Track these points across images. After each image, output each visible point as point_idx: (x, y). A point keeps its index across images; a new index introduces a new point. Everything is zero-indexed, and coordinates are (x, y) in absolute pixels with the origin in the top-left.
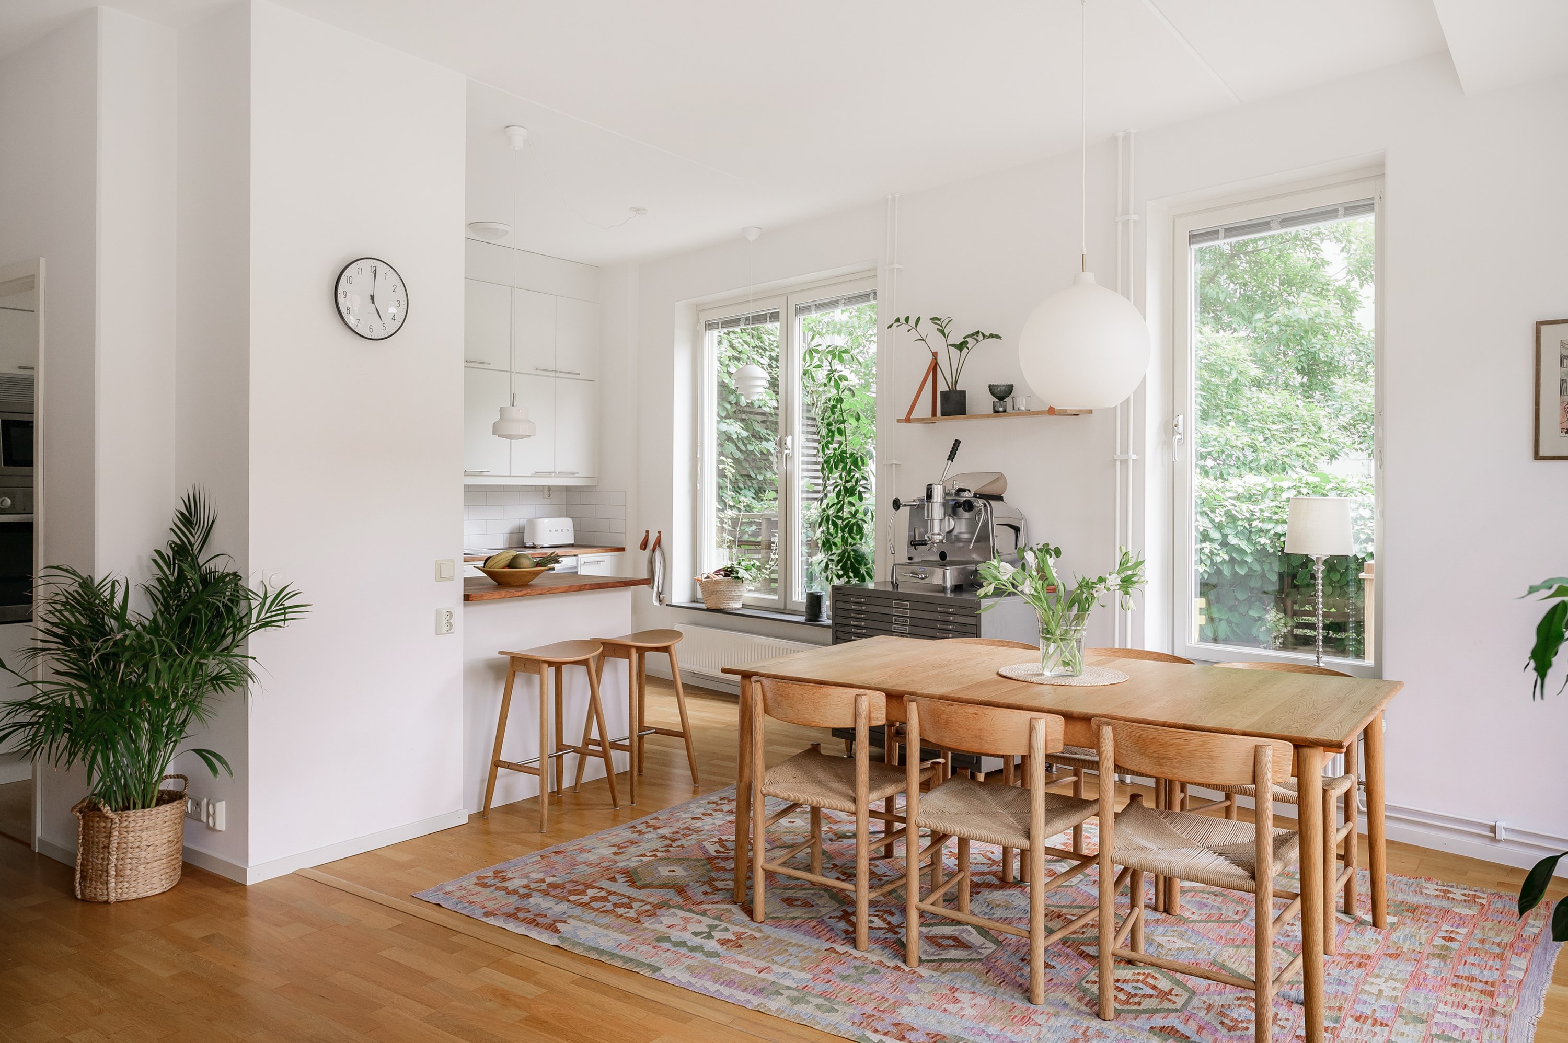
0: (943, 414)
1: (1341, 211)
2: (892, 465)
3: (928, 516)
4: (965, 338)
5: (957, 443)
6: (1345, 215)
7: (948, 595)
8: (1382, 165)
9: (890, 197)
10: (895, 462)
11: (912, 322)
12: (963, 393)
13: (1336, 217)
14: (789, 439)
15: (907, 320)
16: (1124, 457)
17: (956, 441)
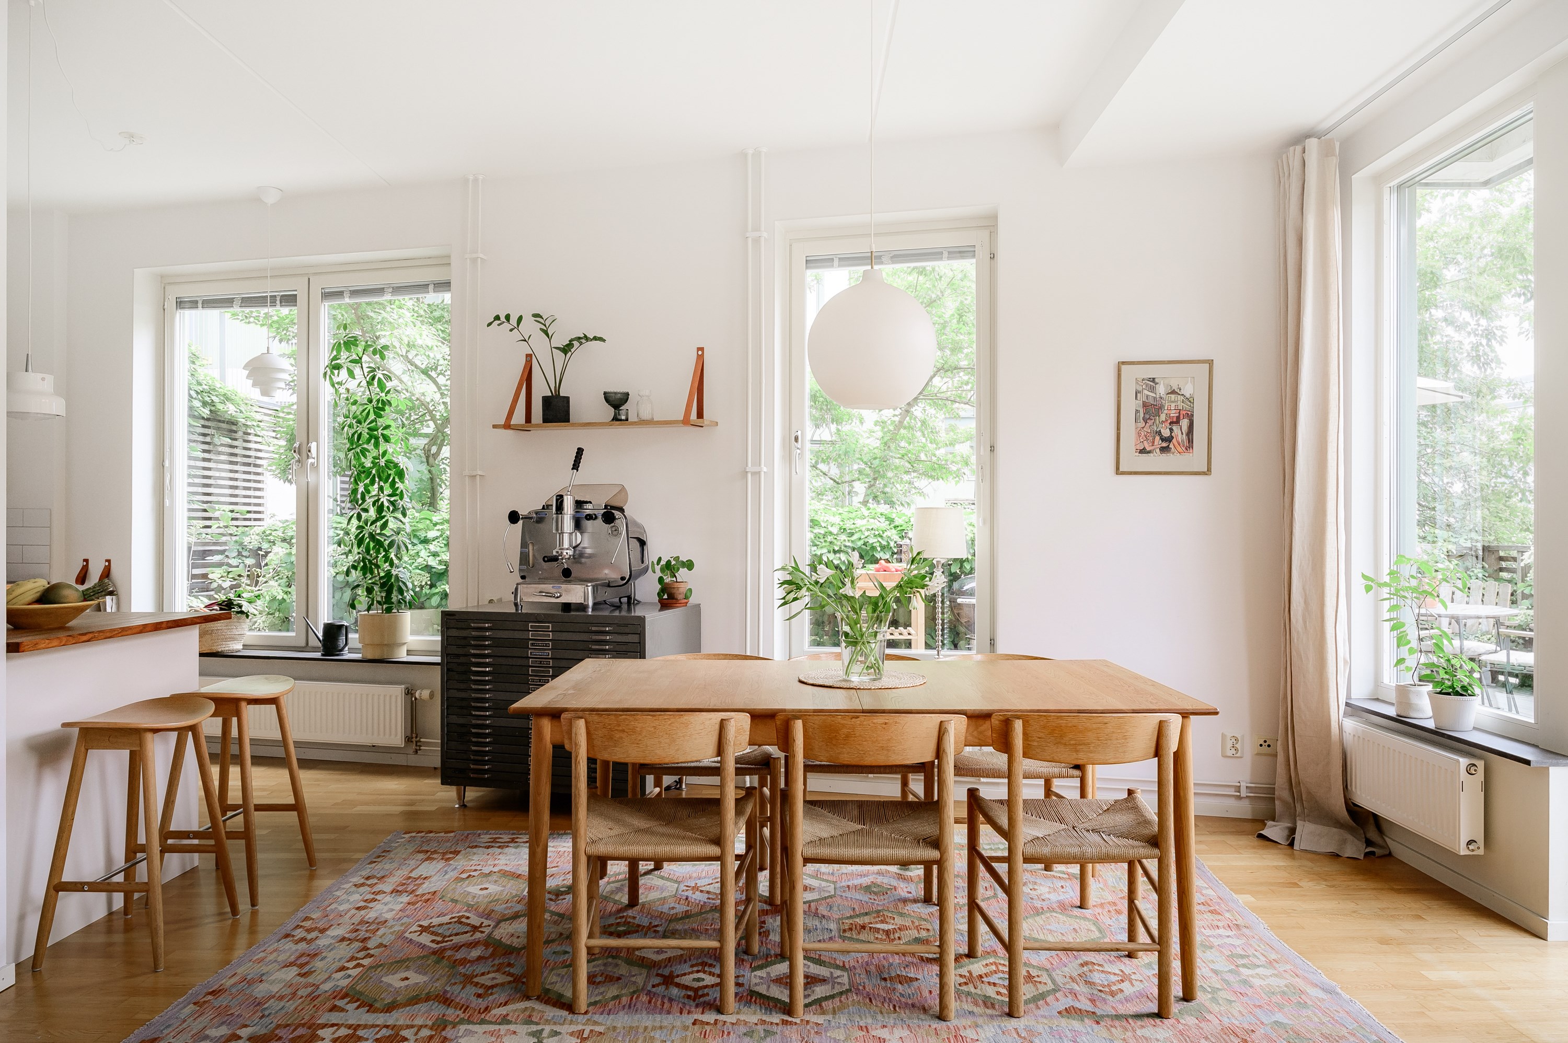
0: (545, 420)
1: (945, 254)
2: (475, 476)
3: (557, 530)
4: (570, 341)
5: (580, 452)
6: (949, 258)
7: (590, 613)
8: (995, 217)
9: (471, 178)
10: (480, 473)
11: (514, 321)
12: (567, 399)
13: (941, 259)
14: (313, 446)
15: (508, 317)
16: (756, 469)
17: (579, 449)
